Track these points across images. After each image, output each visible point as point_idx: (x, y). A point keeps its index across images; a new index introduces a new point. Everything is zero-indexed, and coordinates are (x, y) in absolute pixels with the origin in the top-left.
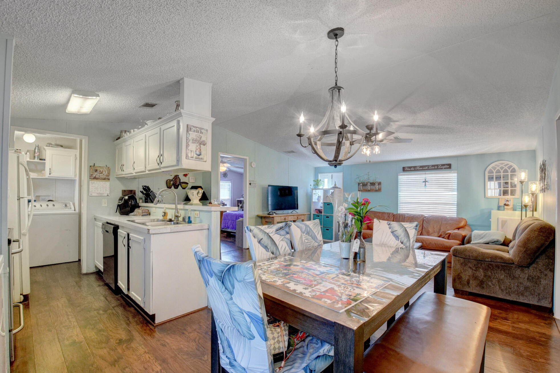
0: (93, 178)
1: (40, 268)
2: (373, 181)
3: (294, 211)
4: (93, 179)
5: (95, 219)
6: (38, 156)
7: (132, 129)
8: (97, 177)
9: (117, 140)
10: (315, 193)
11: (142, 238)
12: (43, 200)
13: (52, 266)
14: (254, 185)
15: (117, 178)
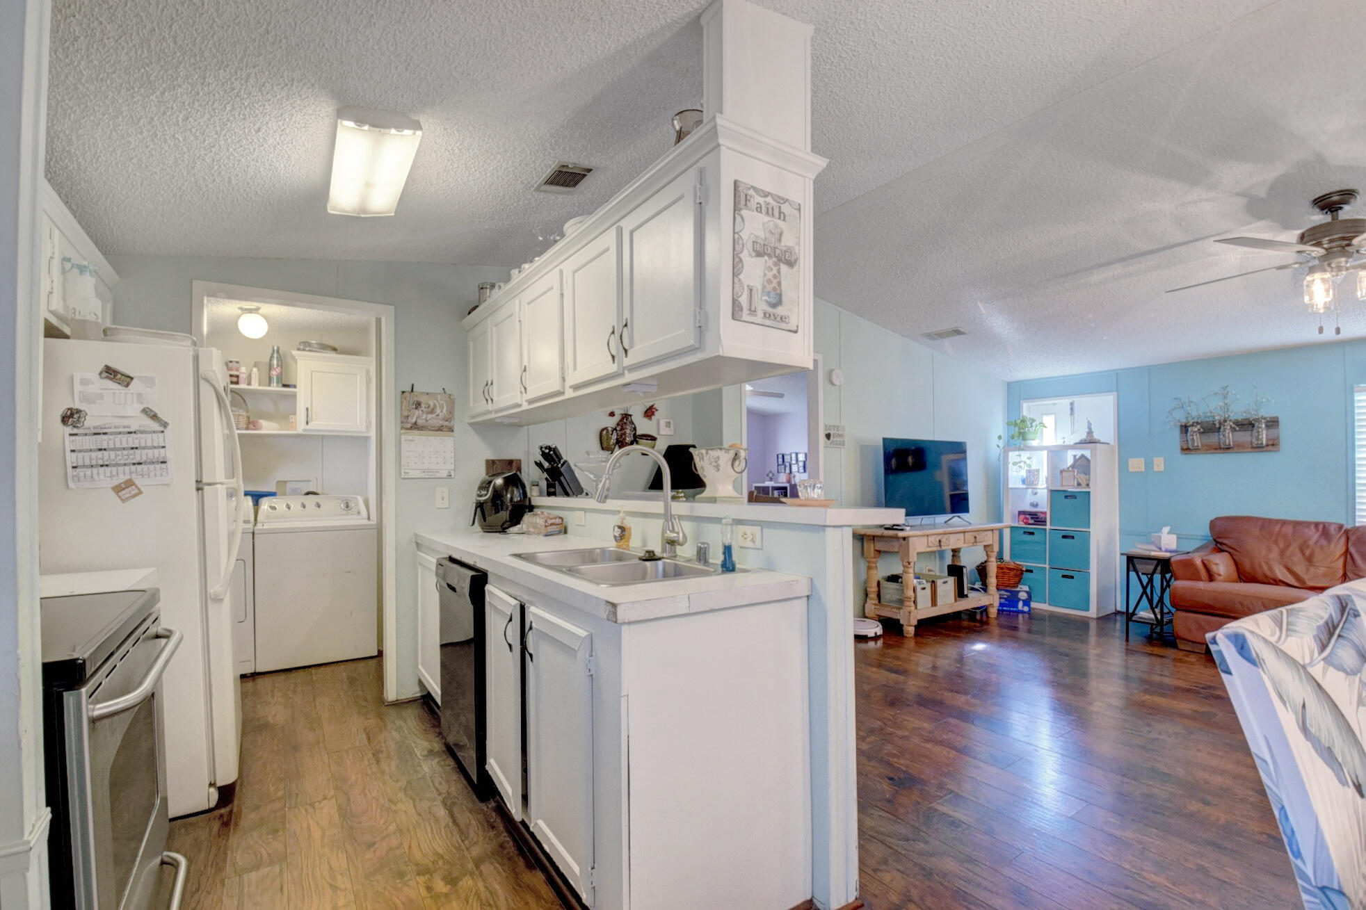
0: (409, 425)
1: (282, 677)
2: (1245, 416)
3: (956, 519)
4: (411, 428)
5: (417, 543)
6: (277, 376)
7: (515, 268)
8: (420, 422)
9: (469, 313)
10: (1017, 459)
11: (582, 633)
12: (295, 492)
13: (313, 671)
14: (839, 439)
15: (471, 424)
